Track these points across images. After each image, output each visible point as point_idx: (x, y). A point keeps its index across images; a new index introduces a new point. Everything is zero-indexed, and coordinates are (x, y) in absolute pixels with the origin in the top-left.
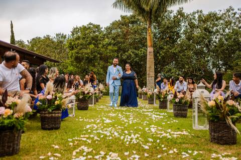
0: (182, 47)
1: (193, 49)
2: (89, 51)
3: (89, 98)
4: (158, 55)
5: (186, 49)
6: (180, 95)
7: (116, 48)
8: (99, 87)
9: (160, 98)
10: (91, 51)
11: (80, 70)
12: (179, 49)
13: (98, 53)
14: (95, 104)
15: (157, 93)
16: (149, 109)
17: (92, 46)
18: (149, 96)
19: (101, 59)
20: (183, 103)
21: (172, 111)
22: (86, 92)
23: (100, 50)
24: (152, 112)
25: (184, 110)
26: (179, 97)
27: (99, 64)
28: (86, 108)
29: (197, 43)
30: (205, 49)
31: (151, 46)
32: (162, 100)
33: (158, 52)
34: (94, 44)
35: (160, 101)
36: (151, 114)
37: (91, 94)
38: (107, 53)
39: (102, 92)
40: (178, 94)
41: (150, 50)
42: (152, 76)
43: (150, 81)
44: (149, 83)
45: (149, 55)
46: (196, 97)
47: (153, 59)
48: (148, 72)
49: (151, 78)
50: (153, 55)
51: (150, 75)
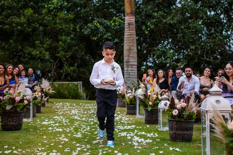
0: (183, 14)
1: (203, 17)
2: (23, 20)
3: (22, 109)
4: (144, 28)
5: (190, 18)
6: (180, 104)
7: (71, 16)
8: (42, 86)
9: (146, 106)
10: (28, 20)
11: (7, 53)
12: (179, 17)
13: (40, 25)
14: (34, 116)
15: (142, 97)
16: (129, 124)
17: (29, 12)
18: (128, 100)
19: (45, 34)
20: (185, 117)
21: (167, 128)
22: (18, 99)
23: (43, 19)
24: (133, 131)
25: (187, 129)
26: (178, 106)
27: (42, 43)
28: (18, 127)
29: (209, 7)
30: (222, 16)
31: (131, 13)
32: (149, 109)
33: (143, 23)
34: (33, 8)
35: (147, 111)
36: (132, 134)
37: (26, 102)
38: (55, 24)
39: (46, 95)
40: (176, 101)
41: (129, 19)
42: (134, 65)
43: (131, 74)
44: (128, 76)
45: (127, 28)
46: (207, 110)
47: (134, 35)
48: (127, 58)
49: (132, 68)
50: (134, 29)
51: (130, 63)
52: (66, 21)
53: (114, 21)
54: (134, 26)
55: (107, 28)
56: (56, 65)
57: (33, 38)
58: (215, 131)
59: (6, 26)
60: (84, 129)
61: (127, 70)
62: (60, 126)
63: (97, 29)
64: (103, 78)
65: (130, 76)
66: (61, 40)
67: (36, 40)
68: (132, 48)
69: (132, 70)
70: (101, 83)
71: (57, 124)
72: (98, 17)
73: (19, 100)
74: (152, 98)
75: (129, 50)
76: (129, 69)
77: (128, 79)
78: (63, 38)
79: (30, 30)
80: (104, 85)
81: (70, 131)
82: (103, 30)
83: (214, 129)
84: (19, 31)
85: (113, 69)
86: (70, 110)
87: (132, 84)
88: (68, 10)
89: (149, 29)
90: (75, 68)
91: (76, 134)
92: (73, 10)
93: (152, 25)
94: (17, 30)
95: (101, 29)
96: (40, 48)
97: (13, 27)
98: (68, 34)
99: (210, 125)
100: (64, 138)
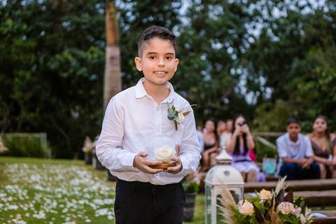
29: (215, 38)
30: (230, 50)
31: (115, 44)
38: (10, 53)
46: (213, 184)
52: (26, 50)
53: (92, 53)
55: (82, 62)
58: (224, 215)
60: (48, 205)
62: (14, 201)
64: (141, 149)
66: (18, 76)
70: (135, 165)
71: (10, 199)
72: (69, 46)
78: (21, 73)
80: (146, 171)
81: (29, 209)
83: (222, 212)
85: (173, 116)
86: (29, 176)
88: (29, 35)
90: (37, 114)
91: (38, 213)
92: (35, 36)
98: (28, 68)
99: (217, 207)
100: (20, 220)
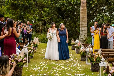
9: (92, 61)
18: (81, 53)
32: (94, 63)
35: (92, 64)
42: (85, 26)
43: (83, 31)
44: (82, 33)
45: (82, 5)
47: (86, 9)
48: (81, 22)
49: (84, 28)
50: (86, 6)
51: (83, 25)
54: (86, 4)
56: (43, 23)
57: (30, 9)
59: (16, 2)
61: (82, 29)
63: (64, 4)
65: (83, 33)
67: (31, 10)
68: (84, 17)
69: (84, 29)
73: (20, 61)
74: (96, 57)
75: (83, 18)
76: (83, 28)
77: (82, 34)
79: (28, 4)
82: (67, 5)
84: (22, 5)
87: (84, 37)
89: (94, 3)
93: (96, 1)
94: (21, 4)
95: (66, 4)
96: (34, 14)
97: (19, 3)
